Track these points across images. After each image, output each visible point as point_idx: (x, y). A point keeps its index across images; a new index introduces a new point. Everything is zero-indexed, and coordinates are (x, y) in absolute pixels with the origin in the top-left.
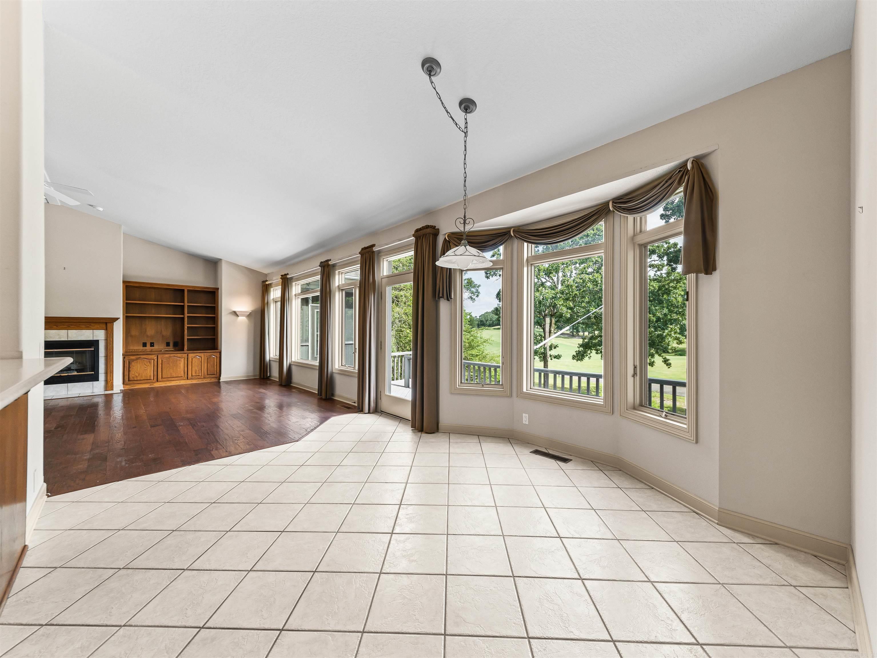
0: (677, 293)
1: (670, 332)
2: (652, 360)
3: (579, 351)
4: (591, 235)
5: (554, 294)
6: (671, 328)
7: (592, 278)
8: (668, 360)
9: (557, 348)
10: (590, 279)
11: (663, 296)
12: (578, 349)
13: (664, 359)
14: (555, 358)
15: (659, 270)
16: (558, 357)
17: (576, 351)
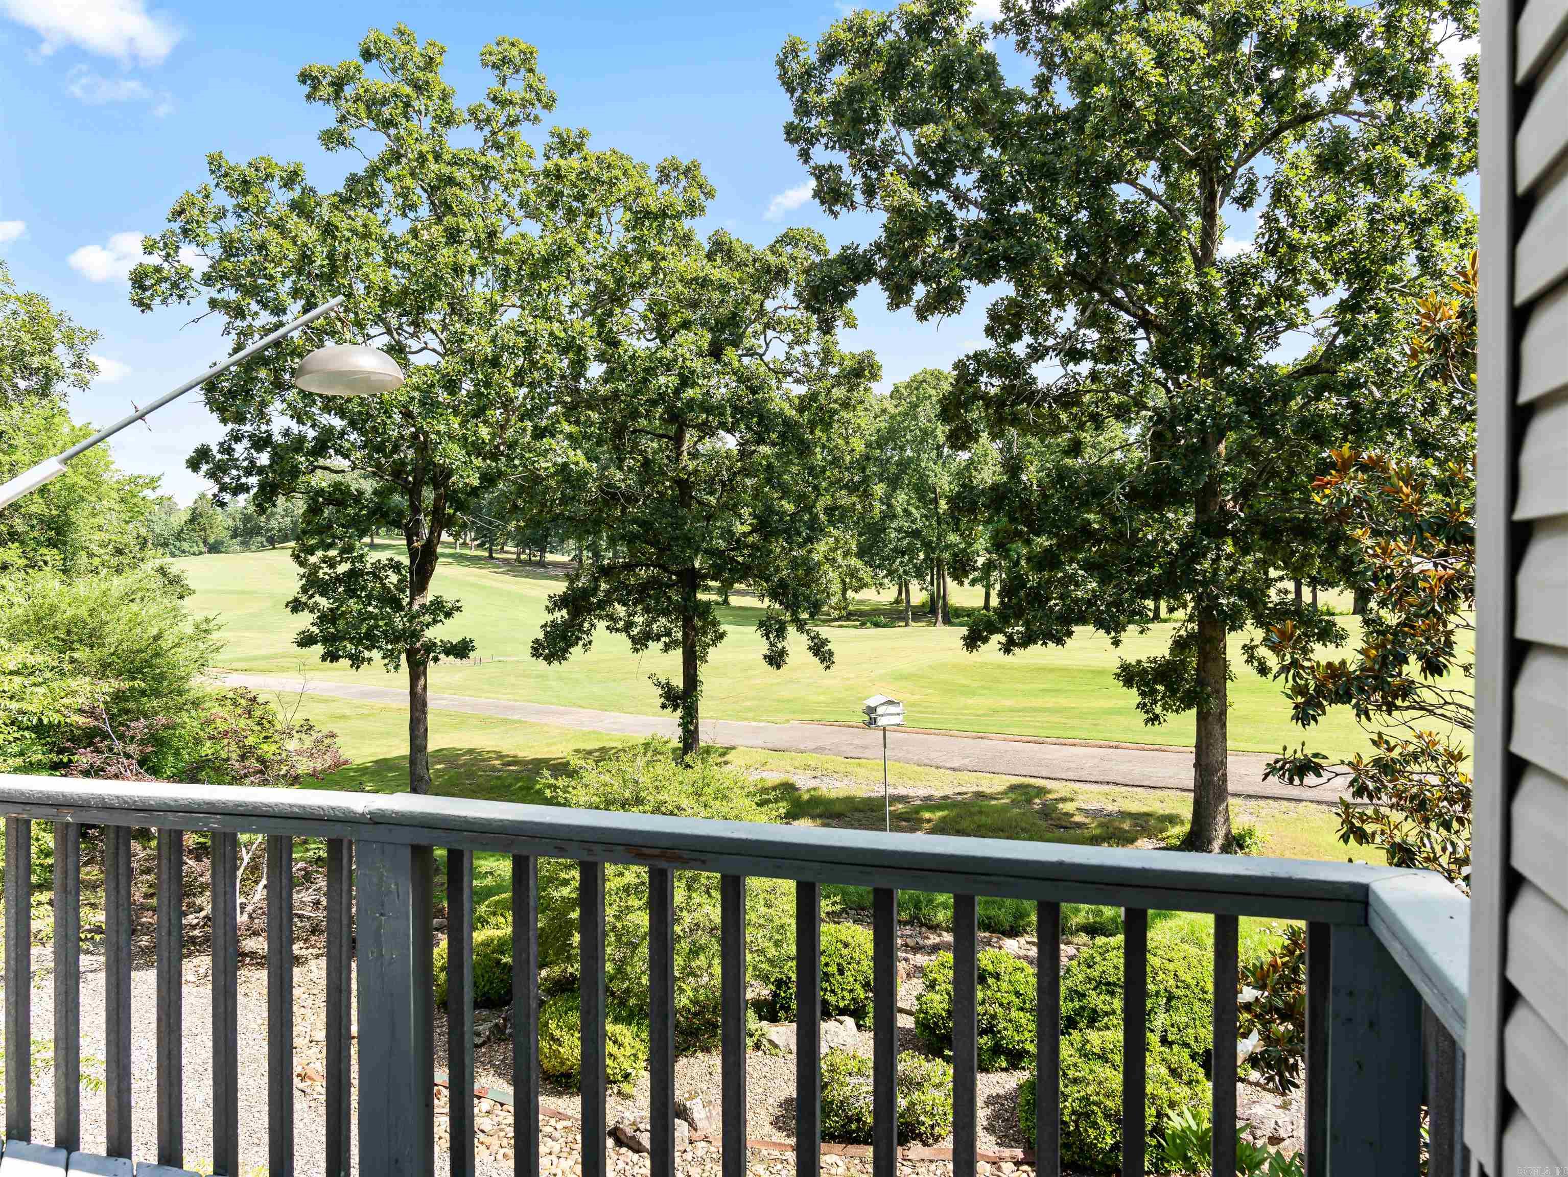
0: (849, 422)
1: (834, 550)
2: (779, 646)
3: (554, 624)
4: (573, 177)
5: (417, 388)
6: (837, 540)
7: (562, 335)
8: (825, 642)
9: (456, 614)
10: (556, 338)
11: (812, 432)
12: (549, 618)
13: (813, 639)
14: (447, 653)
15: (797, 342)
16: (461, 650)
17: (545, 625)
